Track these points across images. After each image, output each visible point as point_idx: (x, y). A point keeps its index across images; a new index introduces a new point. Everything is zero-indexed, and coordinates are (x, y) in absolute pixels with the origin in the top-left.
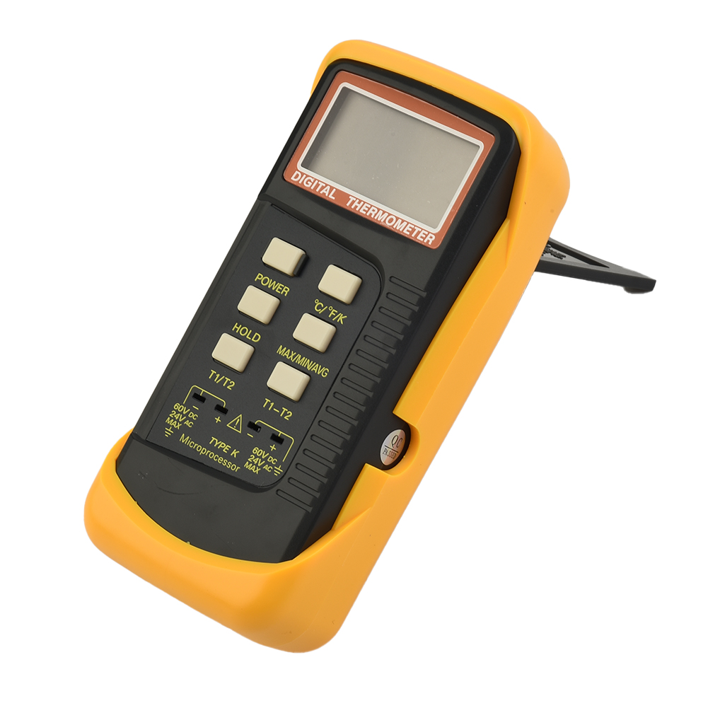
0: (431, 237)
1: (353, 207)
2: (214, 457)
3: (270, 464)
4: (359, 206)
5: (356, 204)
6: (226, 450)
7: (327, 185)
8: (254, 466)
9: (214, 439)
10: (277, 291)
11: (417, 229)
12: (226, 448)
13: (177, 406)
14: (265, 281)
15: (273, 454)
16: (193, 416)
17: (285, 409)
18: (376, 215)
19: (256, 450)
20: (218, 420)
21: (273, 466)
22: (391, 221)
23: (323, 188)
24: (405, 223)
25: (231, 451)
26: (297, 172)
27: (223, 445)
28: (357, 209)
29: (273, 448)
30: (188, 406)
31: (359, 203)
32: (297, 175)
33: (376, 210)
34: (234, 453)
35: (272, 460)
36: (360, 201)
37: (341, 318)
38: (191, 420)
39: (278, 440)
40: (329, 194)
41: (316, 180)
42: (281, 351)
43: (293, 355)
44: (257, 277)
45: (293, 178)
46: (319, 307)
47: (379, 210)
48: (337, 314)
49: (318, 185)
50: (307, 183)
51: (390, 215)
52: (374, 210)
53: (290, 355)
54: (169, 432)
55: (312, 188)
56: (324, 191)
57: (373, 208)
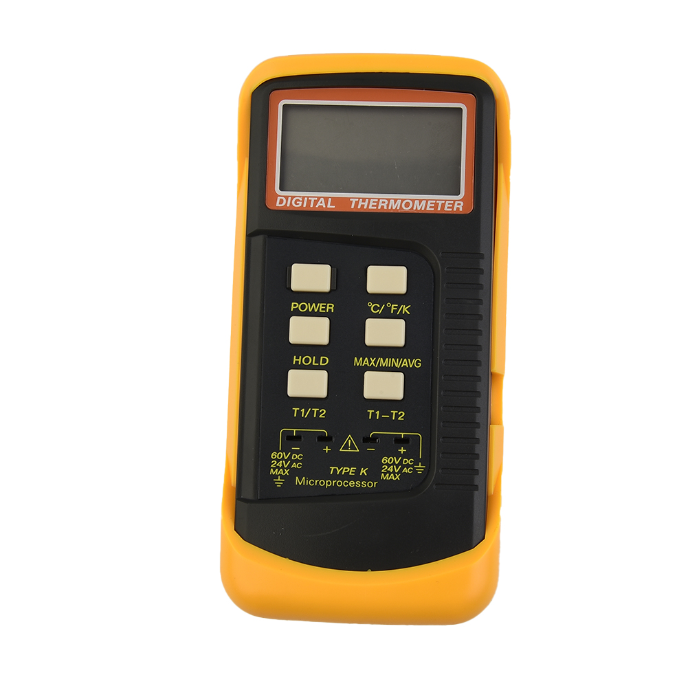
0: (459, 204)
1: (359, 207)
2: (343, 484)
3: (408, 466)
4: (366, 204)
5: (361, 203)
6: (352, 473)
7: (319, 198)
8: (392, 475)
9: (333, 468)
10: (320, 311)
11: (440, 203)
12: (351, 471)
13: (274, 455)
14: (303, 307)
15: (405, 456)
16: (297, 457)
17: (394, 412)
18: (388, 205)
19: (385, 460)
20: (327, 449)
21: (412, 466)
22: (407, 205)
23: (316, 202)
24: (424, 202)
25: (358, 471)
26: (279, 198)
27: (346, 470)
28: (365, 207)
29: (402, 450)
30: (285, 450)
31: (364, 201)
32: (281, 202)
33: (386, 201)
34: (363, 471)
35: (408, 462)
36: (364, 200)
37: (405, 309)
38: (297, 461)
39: (404, 441)
40: (326, 205)
41: (304, 198)
42: (358, 362)
43: (373, 361)
44: (293, 307)
45: (278, 205)
46: (375, 308)
47: (389, 200)
48: (398, 308)
49: (309, 202)
50: (296, 203)
51: (403, 200)
52: (383, 202)
53: (370, 362)
54: (279, 482)
55: (305, 206)
56: (319, 204)
57: (381, 201)
